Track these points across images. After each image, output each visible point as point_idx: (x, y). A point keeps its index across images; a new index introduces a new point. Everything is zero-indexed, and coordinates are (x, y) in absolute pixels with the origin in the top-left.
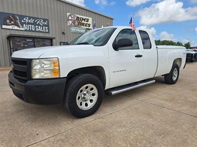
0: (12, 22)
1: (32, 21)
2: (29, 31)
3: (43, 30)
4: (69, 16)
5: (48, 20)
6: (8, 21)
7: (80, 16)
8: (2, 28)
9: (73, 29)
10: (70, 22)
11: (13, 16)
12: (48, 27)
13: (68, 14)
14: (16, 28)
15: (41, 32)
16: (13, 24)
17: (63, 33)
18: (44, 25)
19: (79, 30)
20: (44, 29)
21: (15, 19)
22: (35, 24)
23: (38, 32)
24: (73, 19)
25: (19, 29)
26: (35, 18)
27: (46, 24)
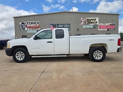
1: (62, 26)
4: (82, 20)
5: (70, 24)
7: (89, 18)
9: (84, 27)
10: (83, 23)
12: (70, 28)
13: (82, 19)
17: (78, 30)
18: (68, 27)
19: (88, 27)
21: (56, 26)
24: (85, 21)
26: (64, 24)
27: (69, 26)
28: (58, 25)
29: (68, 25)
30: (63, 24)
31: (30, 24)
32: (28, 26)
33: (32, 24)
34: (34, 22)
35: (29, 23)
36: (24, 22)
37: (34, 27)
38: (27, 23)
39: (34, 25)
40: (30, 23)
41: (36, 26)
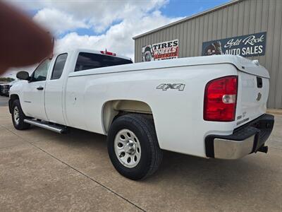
0: (214, 51)
1: (238, 42)
3: (253, 52)
5: (265, 33)
6: (209, 51)
11: (216, 43)
12: (264, 45)
15: (250, 55)
16: (214, 54)
18: (258, 44)
20: (255, 50)
21: (217, 46)
22: (242, 45)
23: (245, 56)
26: (243, 37)
27: (260, 40)
28: (225, 41)
29: (258, 36)
30: (239, 38)
31: (159, 48)
32: (156, 53)
33: (163, 47)
34: (167, 43)
35: (157, 48)
36: (150, 46)
37: (167, 55)
38: (155, 46)
39: (168, 49)
40: (159, 45)
41: (170, 52)
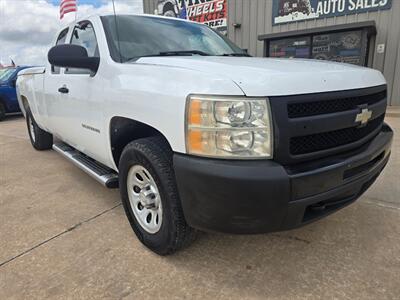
0: (295, 5)
2: (331, 15)
3: (369, 3)
6: (286, 5)
8: (274, 25)
14: (301, 16)
15: (364, 11)
16: (295, 10)
23: (354, 12)
25: (305, 17)
31: (191, 3)
33: (197, 2)
35: (187, 3)
36: (173, 2)
37: (206, 17)
39: (207, 4)
41: (211, 11)
